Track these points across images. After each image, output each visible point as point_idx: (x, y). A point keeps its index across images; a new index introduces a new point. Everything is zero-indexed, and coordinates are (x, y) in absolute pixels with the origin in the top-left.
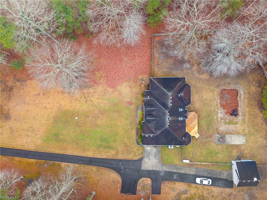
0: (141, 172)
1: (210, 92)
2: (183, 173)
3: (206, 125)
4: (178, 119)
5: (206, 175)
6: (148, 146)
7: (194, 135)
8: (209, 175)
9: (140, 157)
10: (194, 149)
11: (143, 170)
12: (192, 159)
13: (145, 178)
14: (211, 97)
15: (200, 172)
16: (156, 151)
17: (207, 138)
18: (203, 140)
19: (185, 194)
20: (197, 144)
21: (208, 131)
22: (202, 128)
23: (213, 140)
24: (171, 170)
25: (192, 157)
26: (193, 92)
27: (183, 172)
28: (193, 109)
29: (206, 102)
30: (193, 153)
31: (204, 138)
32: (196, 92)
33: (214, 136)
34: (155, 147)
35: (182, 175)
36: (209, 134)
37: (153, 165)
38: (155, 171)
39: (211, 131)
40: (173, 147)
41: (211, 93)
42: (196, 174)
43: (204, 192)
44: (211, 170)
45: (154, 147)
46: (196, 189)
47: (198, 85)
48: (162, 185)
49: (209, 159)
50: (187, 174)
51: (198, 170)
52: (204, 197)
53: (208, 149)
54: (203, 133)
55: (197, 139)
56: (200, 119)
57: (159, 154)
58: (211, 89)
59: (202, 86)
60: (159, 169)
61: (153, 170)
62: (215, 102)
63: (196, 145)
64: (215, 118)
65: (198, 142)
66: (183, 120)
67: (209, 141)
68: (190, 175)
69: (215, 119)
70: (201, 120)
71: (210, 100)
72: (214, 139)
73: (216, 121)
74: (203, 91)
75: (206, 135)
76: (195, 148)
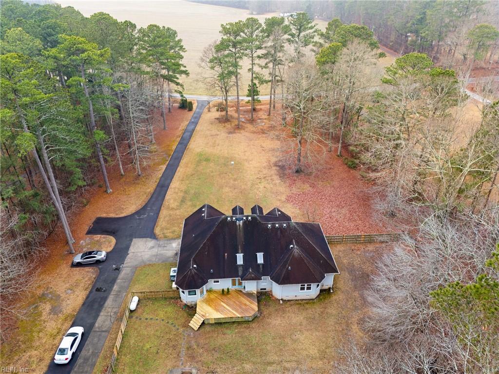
0: (129, 239)
1: (319, 350)
2: (104, 303)
3: (224, 344)
4: (240, 251)
5: (83, 353)
6: (178, 245)
7: (200, 311)
8: (80, 361)
9: (158, 235)
10: (163, 320)
11: (131, 240)
12: (137, 318)
13: (115, 244)
14: (305, 353)
15: (96, 340)
16: (167, 255)
17: (189, 348)
18: (184, 339)
19: (51, 310)
20: (175, 326)
21: (207, 350)
22: (215, 336)
23: (182, 364)
24: (118, 281)
25: (140, 319)
26: (310, 311)
27: (109, 302)
28: (265, 313)
29: (288, 340)
30: (151, 319)
31: (189, 342)
32: (310, 318)
33: (194, 367)
34: (176, 254)
35: (100, 302)
36: (198, 352)
37: (138, 253)
38: (125, 257)
39: (206, 358)
40: (172, 274)
41: (316, 351)
42: (94, 329)
43: (36, 352)
44: (94, 365)
45: (175, 252)
46: (55, 332)
47: (331, 321)
48: (91, 269)
49: (126, 359)
50: (100, 311)
51: (103, 333)
52: (25, 351)
53: (157, 353)
54: (204, 338)
55: (186, 326)
56: (242, 330)
57: (159, 260)
58: (327, 350)
59: (329, 329)
60: (127, 263)
61: (128, 254)
62: (294, 365)
63: (172, 324)
64: (245, 365)
65: (178, 329)
66: (237, 267)
67: (178, 355)
68: (97, 316)
69: (243, 368)
70: (239, 332)
71: (295, 350)
72: (183, 367)
73: (236, 368)
74: (317, 333)
75: (198, 346)
76: (163, 323)
